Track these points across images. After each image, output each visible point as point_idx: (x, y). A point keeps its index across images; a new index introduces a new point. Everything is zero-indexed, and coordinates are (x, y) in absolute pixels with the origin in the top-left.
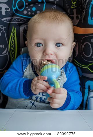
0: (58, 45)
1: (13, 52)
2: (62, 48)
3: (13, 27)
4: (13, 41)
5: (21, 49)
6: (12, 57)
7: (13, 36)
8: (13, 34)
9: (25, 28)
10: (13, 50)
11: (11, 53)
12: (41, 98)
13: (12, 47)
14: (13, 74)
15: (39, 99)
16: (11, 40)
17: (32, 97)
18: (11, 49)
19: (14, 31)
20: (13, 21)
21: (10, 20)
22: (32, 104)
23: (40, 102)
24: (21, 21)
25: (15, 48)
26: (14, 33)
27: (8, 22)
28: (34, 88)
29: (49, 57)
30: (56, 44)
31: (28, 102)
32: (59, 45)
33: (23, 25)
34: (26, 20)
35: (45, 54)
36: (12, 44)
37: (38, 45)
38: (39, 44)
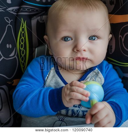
0: (92, 38)
1: (23, 54)
2: (98, 42)
3: (22, 19)
4: (23, 38)
5: (34, 49)
6: (22, 61)
7: (23, 32)
8: (23, 30)
9: (39, 20)
10: (23, 51)
11: (21, 56)
12: (73, 110)
13: (22, 47)
14: (31, 84)
15: (70, 113)
16: (21, 37)
17: (60, 112)
18: (20, 50)
19: (24, 25)
20: (22, 12)
21: (18, 11)
22: (61, 120)
23: (72, 116)
24: (33, 11)
25: (25, 48)
26: (24, 27)
27: (16, 14)
28: (68, 99)
29: (82, 54)
30: (89, 38)
31: (55, 119)
32: (94, 38)
33: (35, 17)
34: (40, 10)
35: (75, 50)
36: (22, 43)
37: (65, 39)
38: (67, 38)
